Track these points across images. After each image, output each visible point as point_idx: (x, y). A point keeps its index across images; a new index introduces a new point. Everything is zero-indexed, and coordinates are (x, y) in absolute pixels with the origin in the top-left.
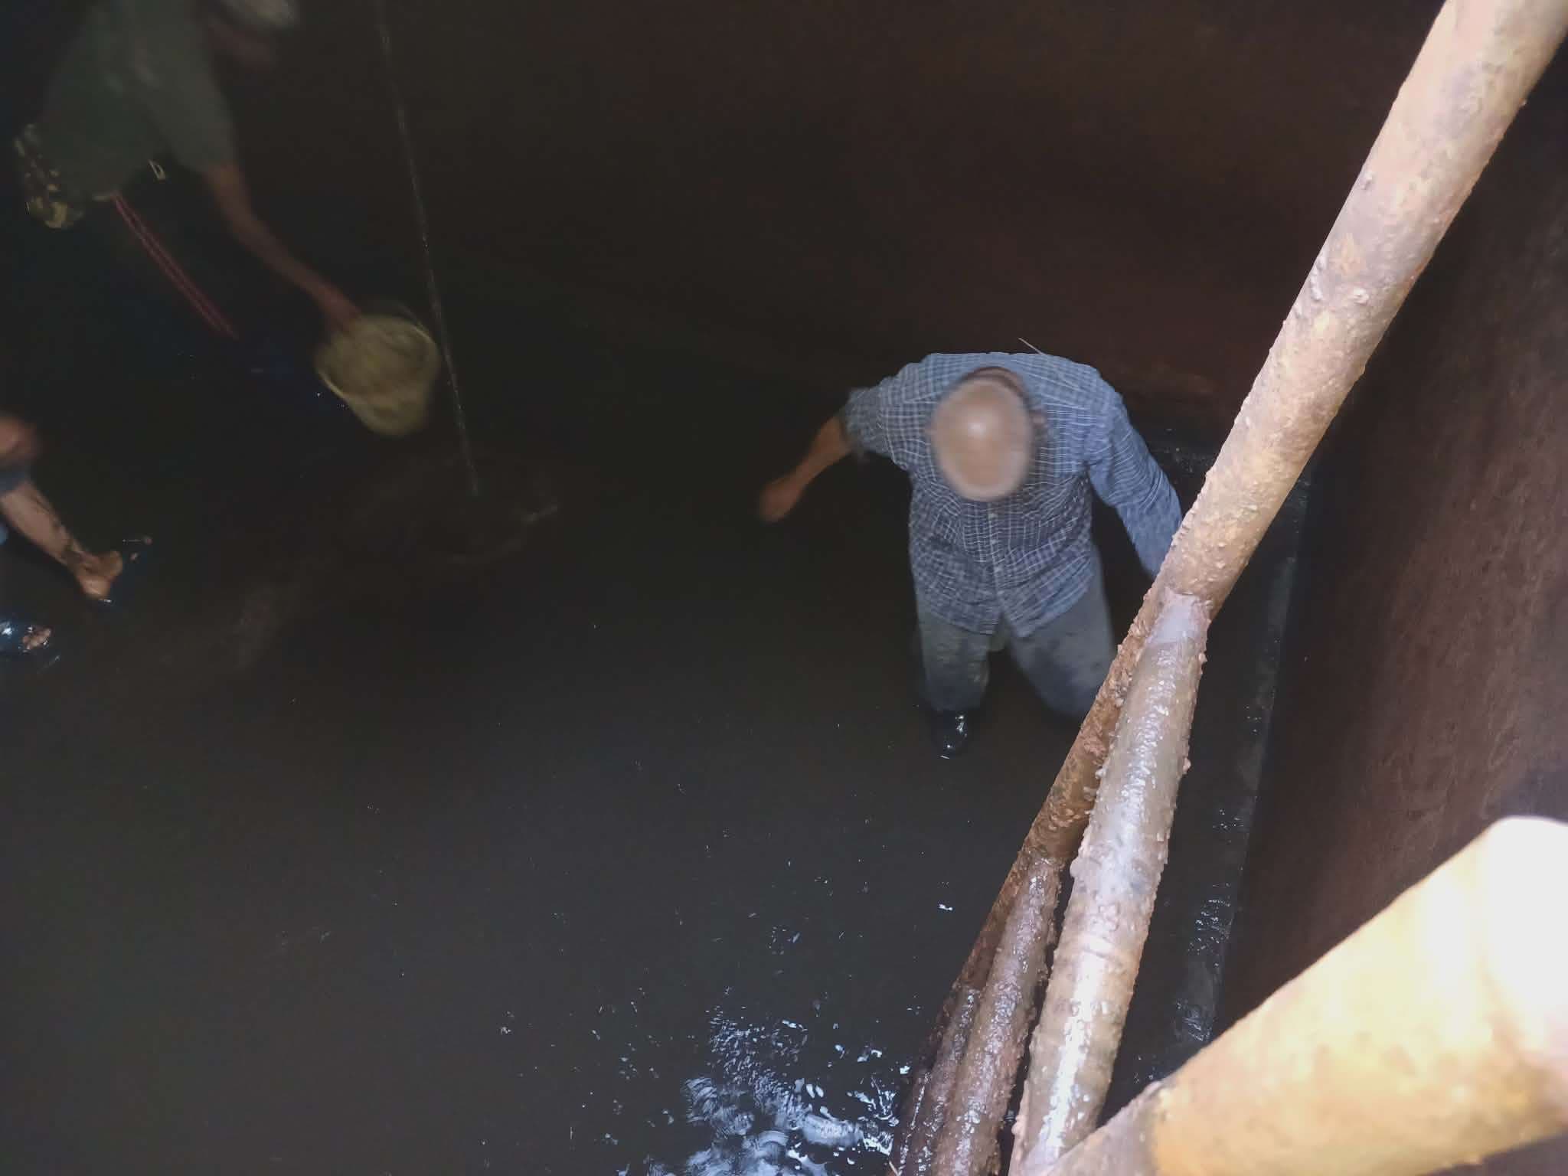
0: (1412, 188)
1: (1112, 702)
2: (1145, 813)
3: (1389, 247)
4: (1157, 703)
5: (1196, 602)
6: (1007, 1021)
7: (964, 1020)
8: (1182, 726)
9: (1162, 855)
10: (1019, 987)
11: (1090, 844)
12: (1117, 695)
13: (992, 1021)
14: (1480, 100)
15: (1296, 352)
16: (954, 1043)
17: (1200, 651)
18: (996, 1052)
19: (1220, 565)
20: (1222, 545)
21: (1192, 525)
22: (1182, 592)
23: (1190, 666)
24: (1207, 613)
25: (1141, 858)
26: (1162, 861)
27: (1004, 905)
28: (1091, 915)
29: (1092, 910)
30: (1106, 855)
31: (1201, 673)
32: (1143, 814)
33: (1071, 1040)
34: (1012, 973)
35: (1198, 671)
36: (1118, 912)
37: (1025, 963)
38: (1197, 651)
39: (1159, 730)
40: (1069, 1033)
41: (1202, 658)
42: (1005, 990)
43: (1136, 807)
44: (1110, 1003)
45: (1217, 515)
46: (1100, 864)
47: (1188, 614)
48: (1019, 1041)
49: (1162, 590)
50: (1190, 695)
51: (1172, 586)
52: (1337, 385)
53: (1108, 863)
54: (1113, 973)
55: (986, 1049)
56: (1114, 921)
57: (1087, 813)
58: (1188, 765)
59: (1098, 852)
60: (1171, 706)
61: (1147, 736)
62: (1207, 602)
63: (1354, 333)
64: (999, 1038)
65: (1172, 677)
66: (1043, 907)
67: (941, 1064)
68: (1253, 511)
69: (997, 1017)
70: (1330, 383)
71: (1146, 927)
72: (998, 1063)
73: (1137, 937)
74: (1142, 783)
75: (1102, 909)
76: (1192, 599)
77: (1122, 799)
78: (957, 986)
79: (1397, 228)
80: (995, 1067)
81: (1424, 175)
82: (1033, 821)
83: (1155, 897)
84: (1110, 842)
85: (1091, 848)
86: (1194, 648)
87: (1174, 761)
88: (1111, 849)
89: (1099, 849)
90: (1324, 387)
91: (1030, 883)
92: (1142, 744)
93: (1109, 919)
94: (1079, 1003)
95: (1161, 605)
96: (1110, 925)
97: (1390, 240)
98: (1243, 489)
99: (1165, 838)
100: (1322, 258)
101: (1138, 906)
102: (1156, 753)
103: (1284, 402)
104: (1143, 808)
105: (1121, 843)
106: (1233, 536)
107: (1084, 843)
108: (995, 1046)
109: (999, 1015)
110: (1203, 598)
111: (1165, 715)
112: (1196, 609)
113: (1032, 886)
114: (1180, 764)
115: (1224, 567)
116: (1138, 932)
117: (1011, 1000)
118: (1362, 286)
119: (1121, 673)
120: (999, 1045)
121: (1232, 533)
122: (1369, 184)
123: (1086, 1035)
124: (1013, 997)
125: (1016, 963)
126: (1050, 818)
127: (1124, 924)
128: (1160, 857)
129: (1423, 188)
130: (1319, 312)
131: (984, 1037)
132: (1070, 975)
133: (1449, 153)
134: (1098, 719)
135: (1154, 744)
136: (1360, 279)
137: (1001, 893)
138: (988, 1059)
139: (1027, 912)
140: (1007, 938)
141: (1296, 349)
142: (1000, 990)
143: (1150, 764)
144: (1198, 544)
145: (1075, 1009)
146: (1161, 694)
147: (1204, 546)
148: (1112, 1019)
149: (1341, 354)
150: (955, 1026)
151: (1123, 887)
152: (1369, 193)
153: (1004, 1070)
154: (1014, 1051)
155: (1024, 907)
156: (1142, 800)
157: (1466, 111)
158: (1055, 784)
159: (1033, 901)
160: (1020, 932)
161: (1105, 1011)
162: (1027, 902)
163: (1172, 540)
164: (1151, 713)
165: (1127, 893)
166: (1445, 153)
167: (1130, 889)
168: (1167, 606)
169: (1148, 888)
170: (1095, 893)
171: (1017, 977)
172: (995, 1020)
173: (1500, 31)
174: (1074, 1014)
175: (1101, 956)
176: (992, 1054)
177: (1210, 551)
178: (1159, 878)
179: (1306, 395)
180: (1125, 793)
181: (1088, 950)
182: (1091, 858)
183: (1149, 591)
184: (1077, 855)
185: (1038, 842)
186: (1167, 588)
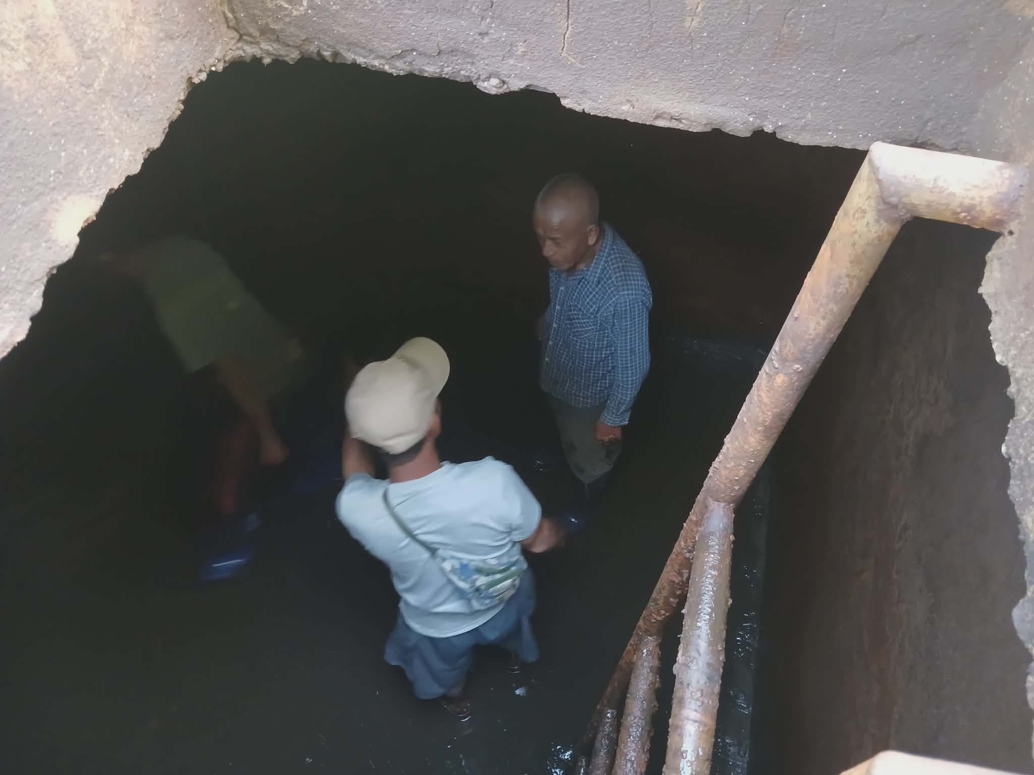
0: (818, 323)
1: (683, 555)
2: (711, 635)
3: (809, 348)
4: (710, 568)
5: (725, 506)
6: (637, 739)
7: (607, 729)
8: (725, 581)
9: (722, 657)
10: (643, 718)
11: (683, 655)
12: (685, 551)
13: (629, 740)
14: (846, 288)
15: (768, 390)
16: (602, 744)
17: (731, 534)
18: (633, 759)
19: (737, 488)
20: (736, 478)
21: (719, 467)
22: (717, 500)
23: (726, 544)
24: (732, 512)
25: (711, 661)
26: (723, 660)
27: (626, 662)
28: (688, 698)
29: (687, 695)
30: (692, 662)
31: (732, 546)
32: (709, 635)
33: (684, 773)
34: (638, 709)
35: (731, 545)
36: (702, 695)
37: (644, 702)
38: (729, 534)
39: (714, 584)
40: (683, 769)
41: (732, 537)
42: (634, 721)
43: (705, 631)
44: (703, 749)
45: (733, 464)
46: (689, 667)
47: (722, 513)
48: (645, 750)
49: (705, 499)
50: (728, 560)
51: (711, 497)
52: (791, 405)
53: (693, 667)
54: (703, 731)
55: (627, 758)
56: (700, 701)
57: (678, 636)
58: (731, 601)
59: (687, 661)
60: (719, 570)
61: (707, 589)
62: (732, 505)
63: (797, 384)
64: (634, 751)
65: (717, 552)
66: (652, 666)
67: (595, 758)
68: (752, 463)
69: (631, 738)
70: (787, 405)
71: (718, 701)
72: (635, 765)
73: (714, 707)
74: (708, 617)
75: (693, 694)
76: (723, 504)
77: (698, 628)
78: (600, 708)
79: (813, 340)
80: (634, 769)
81: (824, 318)
82: (641, 615)
83: (720, 682)
84: (693, 654)
85: (684, 657)
86: (727, 532)
87: (724, 602)
88: (694, 658)
89: (688, 658)
90: (784, 407)
91: (643, 653)
92: (705, 593)
93: (697, 700)
94: (687, 751)
95: (706, 507)
96: (699, 703)
97: (811, 345)
98: (746, 452)
99: (722, 647)
100: (776, 347)
101: (712, 690)
102: (713, 598)
103: (763, 413)
104: (709, 631)
105: (700, 654)
106: (743, 474)
107: (679, 654)
108: (632, 755)
109: (633, 735)
110: (729, 503)
111: (715, 575)
112: (726, 510)
113: (644, 655)
114: (727, 602)
115: (739, 489)
116: (713, 703)
117: (639, 726)
118: (798, 364)
119: (687, 540)
120: (634, 754)
121: (742, 473)
122: (796, 319)
123: (692, 769)
124: (640, 724)
125: (639, 703)
126: (652, 615)
127: (706, 701)
128: (721, 659)
129: (823, 323)
130: (777, 373)
131: (625, 751)
132: (680, 734)
133: (835, 310)
134: (676, 563)
135: (711, 593)
136: (796, 360)
137: (624, 654)
138: (629, 765)
139: (642, 671)
140: (632, 689)
141: (767, 389)
142: (632, 720)
143: (711, 605)
144: (724, 477)
145: (684, 755)
146: (712, 563)
147: (727, 478)
148: (705, 758)
149: (791, 392)
150: (601, 734)
151: (703, 680)
152: (797, 322)
153: (639, 769)
154: (643, 757)
155: (641, 668)
156: (708, 627)
157: (841, 293)
158: (653, 596)
159: (646, 664)
160: (640, 684)
161: (701, 753)
162: (642, 665)
163: (708, 472)
164: (708, 575)
165: (706, 683)
166: (832, 310)
167: (707, 681)
168: (710, 508)
169: (716, 678)
170: (689, 685)
171: (641, 712)
172: (631, 740)
173: (851, 262)
174: (685, 757)
175: (695, 721)
176: (630, 760)
177: (730, 481)
178: (721, 670)
179: (775, 410)
180: (699, 624)
181: (688, 719)
182: (684, 664)
183: (699, 496)
184: (676, 662)
185: (645, 628)
186: (709, 498)
